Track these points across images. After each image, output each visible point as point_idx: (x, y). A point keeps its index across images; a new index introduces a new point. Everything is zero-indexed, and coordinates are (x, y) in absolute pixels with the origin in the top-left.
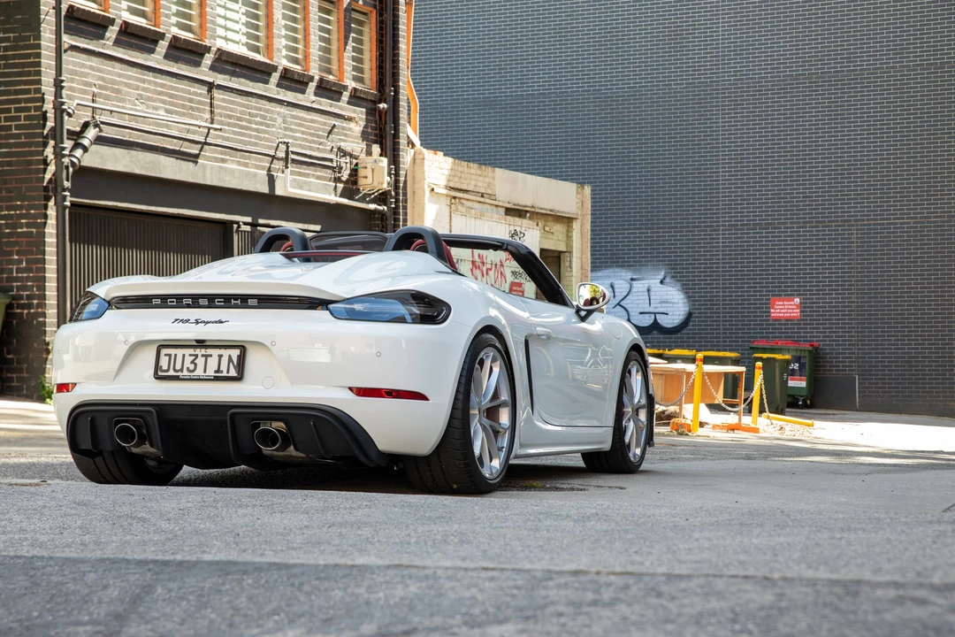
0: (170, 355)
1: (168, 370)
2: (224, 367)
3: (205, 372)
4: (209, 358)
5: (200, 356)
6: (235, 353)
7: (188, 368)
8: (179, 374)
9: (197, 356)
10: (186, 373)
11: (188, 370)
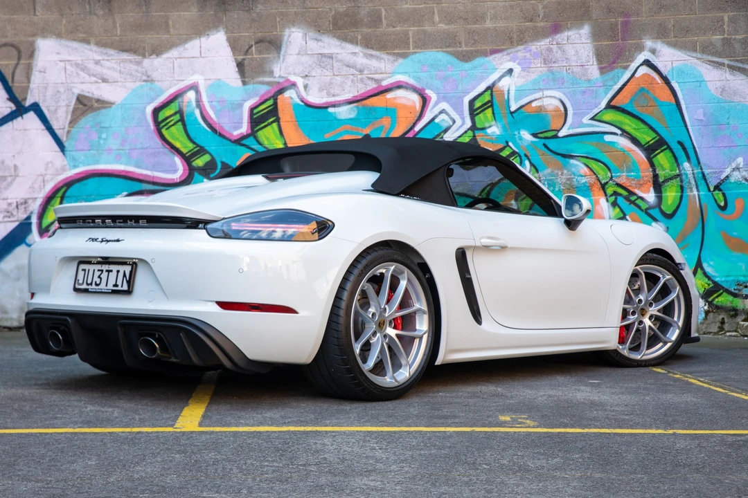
0: (84, 270)
1: (83, 284)
2: (119, 283)
3: (107, 286)
4: (110, 273)
6: (128, 269)
7: (96, 282)
8: (89, 287)
9: (102, 271)
10: (94, 286)
11: (97, 285)
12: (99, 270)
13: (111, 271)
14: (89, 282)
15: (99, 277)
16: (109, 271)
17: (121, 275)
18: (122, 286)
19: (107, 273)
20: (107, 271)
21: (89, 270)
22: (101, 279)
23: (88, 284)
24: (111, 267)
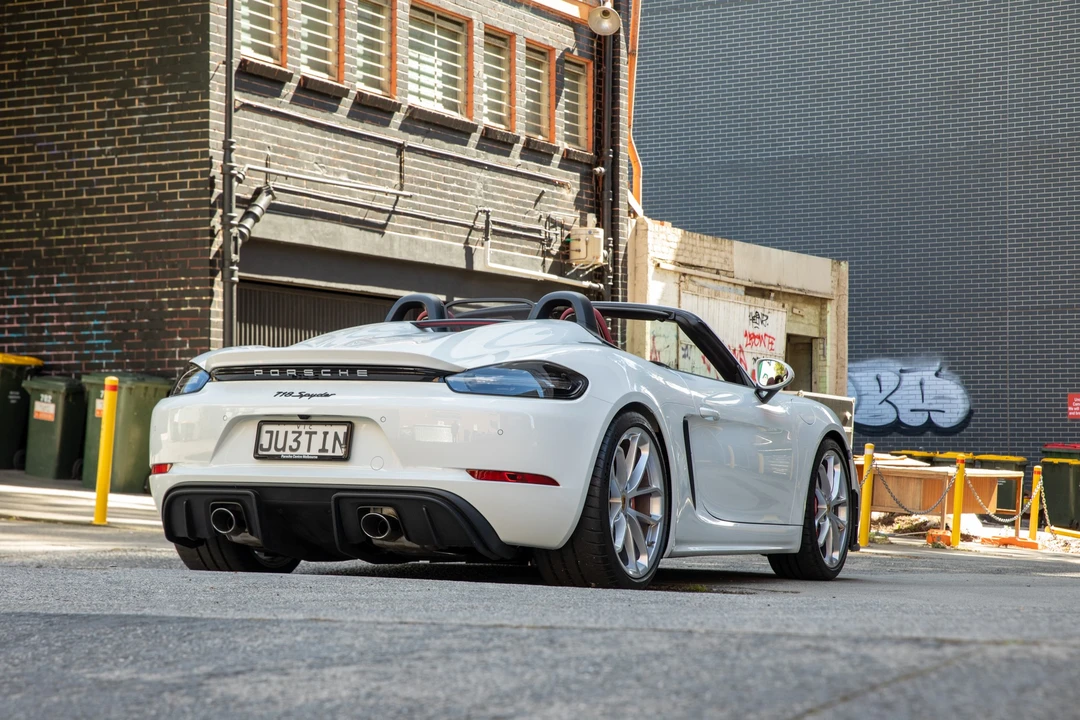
0: (271, 433)
1: (269, 449)
2: (329, 446)
3: (309, 450)
4: (313, 436)
5: (303, 433)
6: (342, 430)
7: (290, 447)
8: (281, 453)
9: (300, 433)
10: (288, 452)
11: (291, 448)
12: (293, 432)
13: (315, 433)
14: (280, 446)
15: (296, 440)
16: (311, 434)
17: (330, 439)
18: (333, 451)
19: (308, 435)
20: (307, 433)
21: (278, 432)
22: (299, 443)
23: (276, 449)
24: (314, 428)
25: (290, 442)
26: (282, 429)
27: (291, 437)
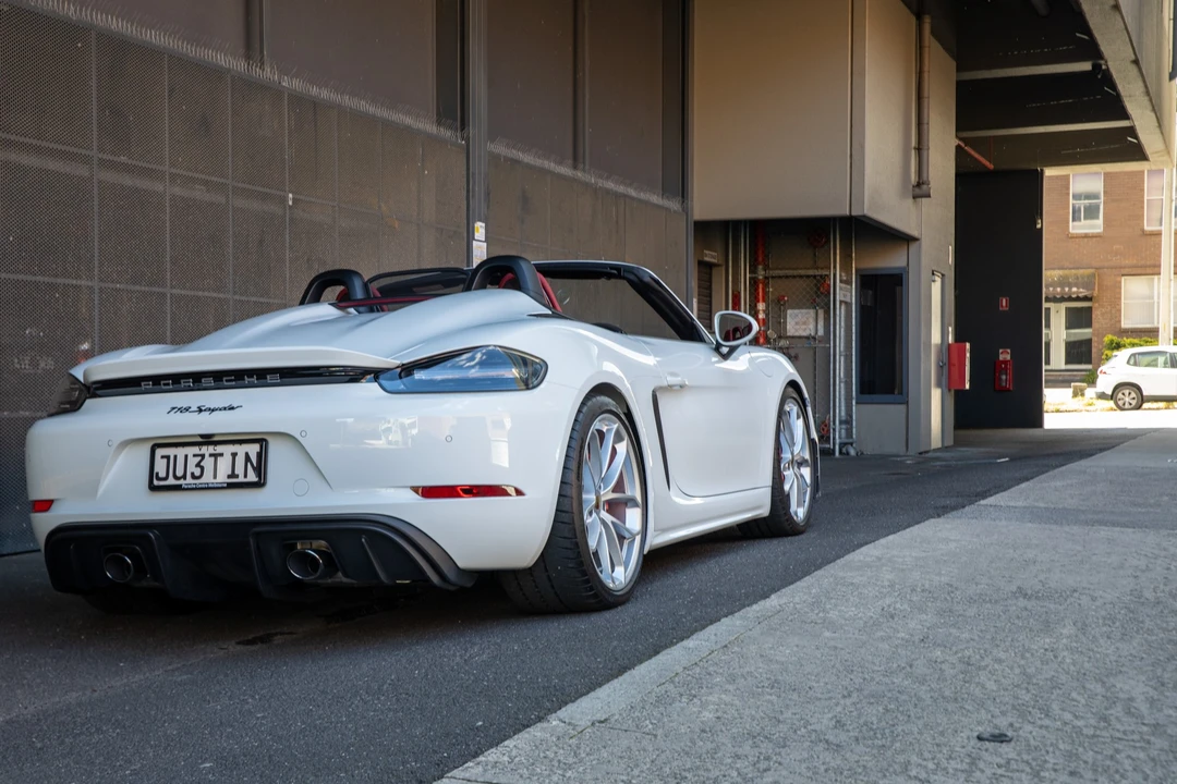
1: (166, 478)
2: (239, 470)
3: (215, 477)
4: (219, 458)
5: (207, 456)
6: (253, 449)
7: (193, 474)
8: (182, 482)
10: (190, 480)
11: (193, 476)
12: (195, 456)
13: (221, 455)
14: (180, 473)
15: (198, 465)
17: (240, 460)
18: (246, 476)
19: (213, 458)
20: (211, 455)
21: (175, 457)
22: (202, 469)
23: (175, 477)
24: (220, 449)
25: (192, 468)
26: (180, 452)
27: (193, 461)
